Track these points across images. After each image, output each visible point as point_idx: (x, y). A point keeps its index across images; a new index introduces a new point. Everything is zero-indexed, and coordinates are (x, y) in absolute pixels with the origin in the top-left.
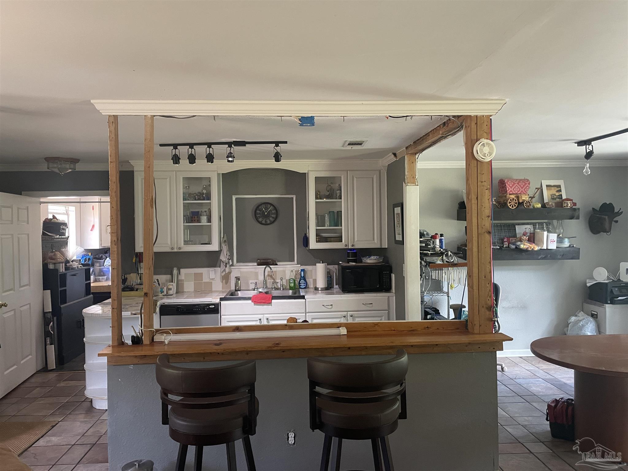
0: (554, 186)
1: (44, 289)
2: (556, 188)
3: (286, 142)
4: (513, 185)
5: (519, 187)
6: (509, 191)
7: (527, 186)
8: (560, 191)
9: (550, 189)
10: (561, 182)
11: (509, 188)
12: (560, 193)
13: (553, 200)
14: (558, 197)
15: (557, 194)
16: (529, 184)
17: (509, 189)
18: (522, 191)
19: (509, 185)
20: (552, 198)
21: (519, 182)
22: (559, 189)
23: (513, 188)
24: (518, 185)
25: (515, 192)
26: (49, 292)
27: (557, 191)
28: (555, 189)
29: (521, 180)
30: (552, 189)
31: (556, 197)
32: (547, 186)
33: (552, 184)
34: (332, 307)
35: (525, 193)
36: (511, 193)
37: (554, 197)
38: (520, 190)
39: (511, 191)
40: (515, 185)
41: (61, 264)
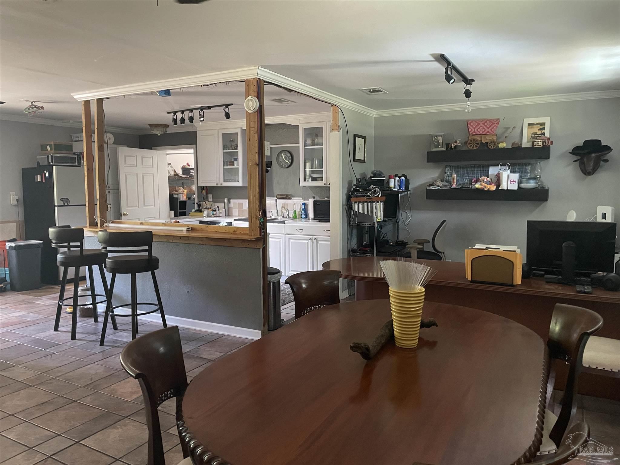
0: (538, 124)
1: (171, 210)
2: (539, 126)
3: (232, 104)
4: (477, 126)
5: (485, 127)
6: (472, 132)
7: (495, 126)
8: (544, 129)
9: (532, 128)
10: (547, 120)
11: (472, 128)
12: (543, 131)
13: (533, 139)
14: (539, 136)
15: (540, 132)
16: (498, 123)
17: (472, 130)
18: (488, 132)
19: (472, 126)
20: (532, 137)
21: (486, 122)
22: (543, 126)
23: (477, 128)
24: (483, 126)
25: (479, 132)
26: (173, 212)
27: (540, 129)
28: (537, 127)
29: (488, 120)
30: (534, 127)
31: (537, 136)
32: (529, 124)
33: (535, 122)
34: (302, 231)
35: (492, 133)
36: (475, 134)
37: (535, 136)
38: (485, 130)
39: (474, 132)
40: (480, 126)
41: (181, 195)
